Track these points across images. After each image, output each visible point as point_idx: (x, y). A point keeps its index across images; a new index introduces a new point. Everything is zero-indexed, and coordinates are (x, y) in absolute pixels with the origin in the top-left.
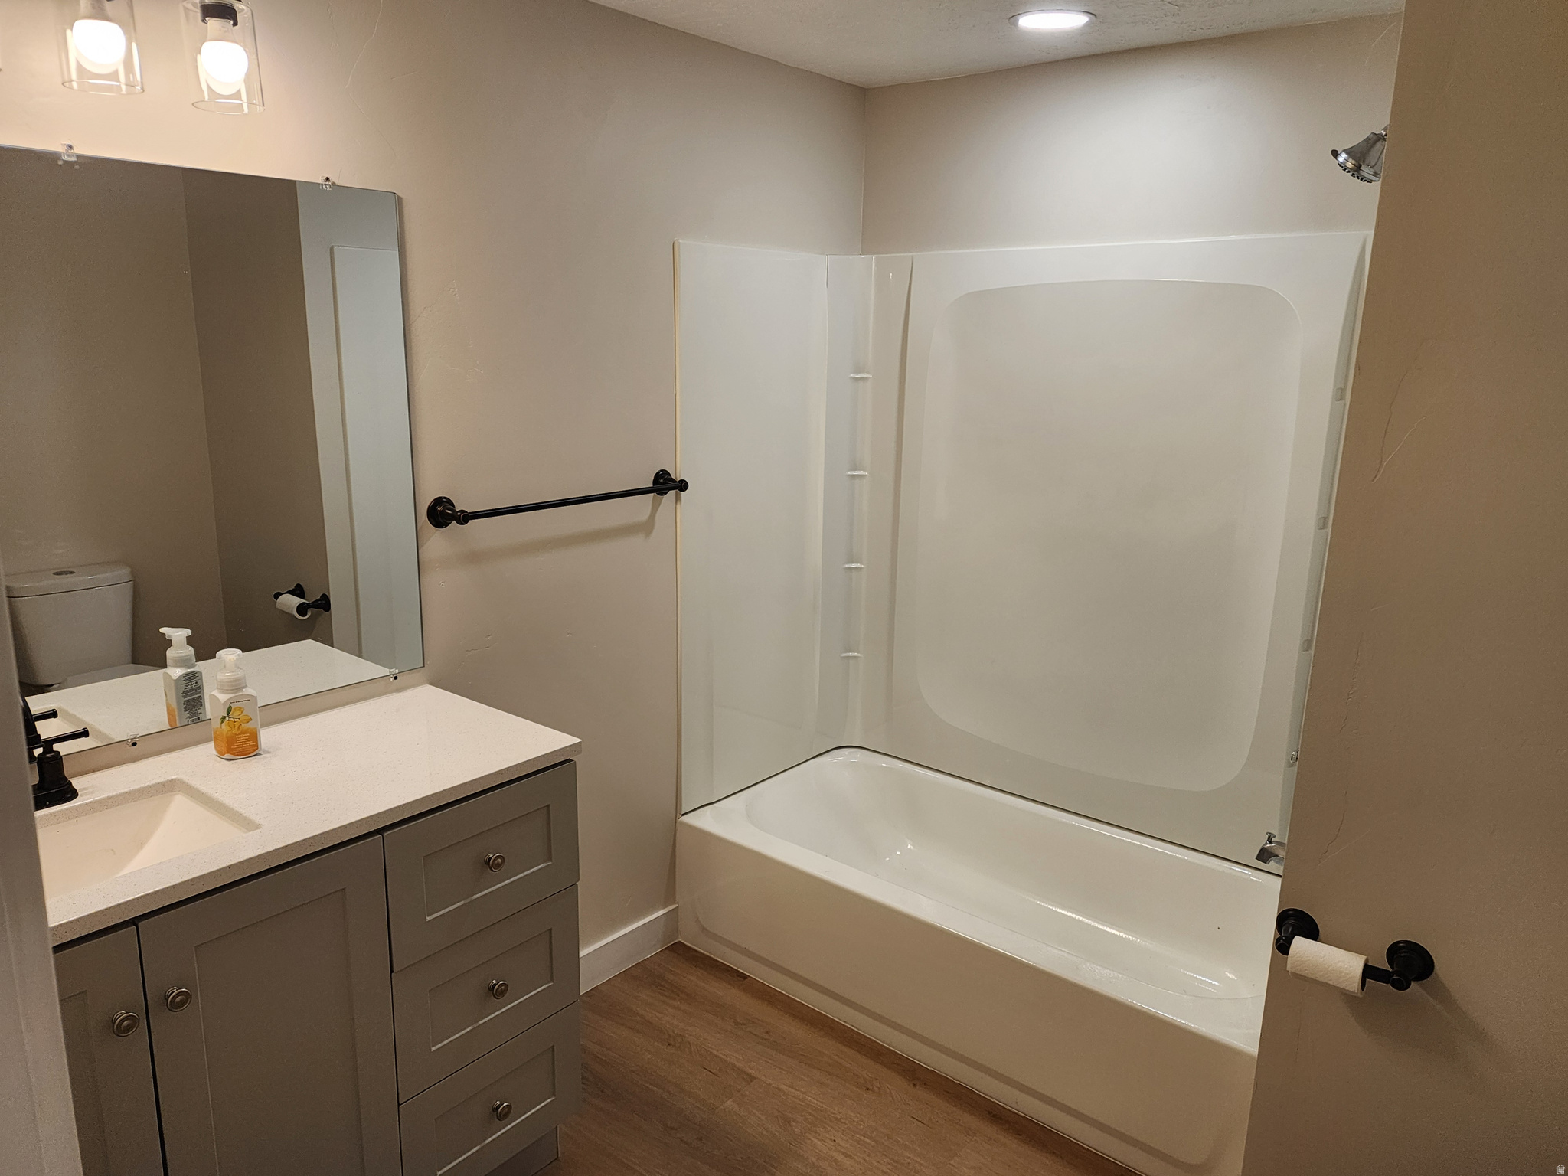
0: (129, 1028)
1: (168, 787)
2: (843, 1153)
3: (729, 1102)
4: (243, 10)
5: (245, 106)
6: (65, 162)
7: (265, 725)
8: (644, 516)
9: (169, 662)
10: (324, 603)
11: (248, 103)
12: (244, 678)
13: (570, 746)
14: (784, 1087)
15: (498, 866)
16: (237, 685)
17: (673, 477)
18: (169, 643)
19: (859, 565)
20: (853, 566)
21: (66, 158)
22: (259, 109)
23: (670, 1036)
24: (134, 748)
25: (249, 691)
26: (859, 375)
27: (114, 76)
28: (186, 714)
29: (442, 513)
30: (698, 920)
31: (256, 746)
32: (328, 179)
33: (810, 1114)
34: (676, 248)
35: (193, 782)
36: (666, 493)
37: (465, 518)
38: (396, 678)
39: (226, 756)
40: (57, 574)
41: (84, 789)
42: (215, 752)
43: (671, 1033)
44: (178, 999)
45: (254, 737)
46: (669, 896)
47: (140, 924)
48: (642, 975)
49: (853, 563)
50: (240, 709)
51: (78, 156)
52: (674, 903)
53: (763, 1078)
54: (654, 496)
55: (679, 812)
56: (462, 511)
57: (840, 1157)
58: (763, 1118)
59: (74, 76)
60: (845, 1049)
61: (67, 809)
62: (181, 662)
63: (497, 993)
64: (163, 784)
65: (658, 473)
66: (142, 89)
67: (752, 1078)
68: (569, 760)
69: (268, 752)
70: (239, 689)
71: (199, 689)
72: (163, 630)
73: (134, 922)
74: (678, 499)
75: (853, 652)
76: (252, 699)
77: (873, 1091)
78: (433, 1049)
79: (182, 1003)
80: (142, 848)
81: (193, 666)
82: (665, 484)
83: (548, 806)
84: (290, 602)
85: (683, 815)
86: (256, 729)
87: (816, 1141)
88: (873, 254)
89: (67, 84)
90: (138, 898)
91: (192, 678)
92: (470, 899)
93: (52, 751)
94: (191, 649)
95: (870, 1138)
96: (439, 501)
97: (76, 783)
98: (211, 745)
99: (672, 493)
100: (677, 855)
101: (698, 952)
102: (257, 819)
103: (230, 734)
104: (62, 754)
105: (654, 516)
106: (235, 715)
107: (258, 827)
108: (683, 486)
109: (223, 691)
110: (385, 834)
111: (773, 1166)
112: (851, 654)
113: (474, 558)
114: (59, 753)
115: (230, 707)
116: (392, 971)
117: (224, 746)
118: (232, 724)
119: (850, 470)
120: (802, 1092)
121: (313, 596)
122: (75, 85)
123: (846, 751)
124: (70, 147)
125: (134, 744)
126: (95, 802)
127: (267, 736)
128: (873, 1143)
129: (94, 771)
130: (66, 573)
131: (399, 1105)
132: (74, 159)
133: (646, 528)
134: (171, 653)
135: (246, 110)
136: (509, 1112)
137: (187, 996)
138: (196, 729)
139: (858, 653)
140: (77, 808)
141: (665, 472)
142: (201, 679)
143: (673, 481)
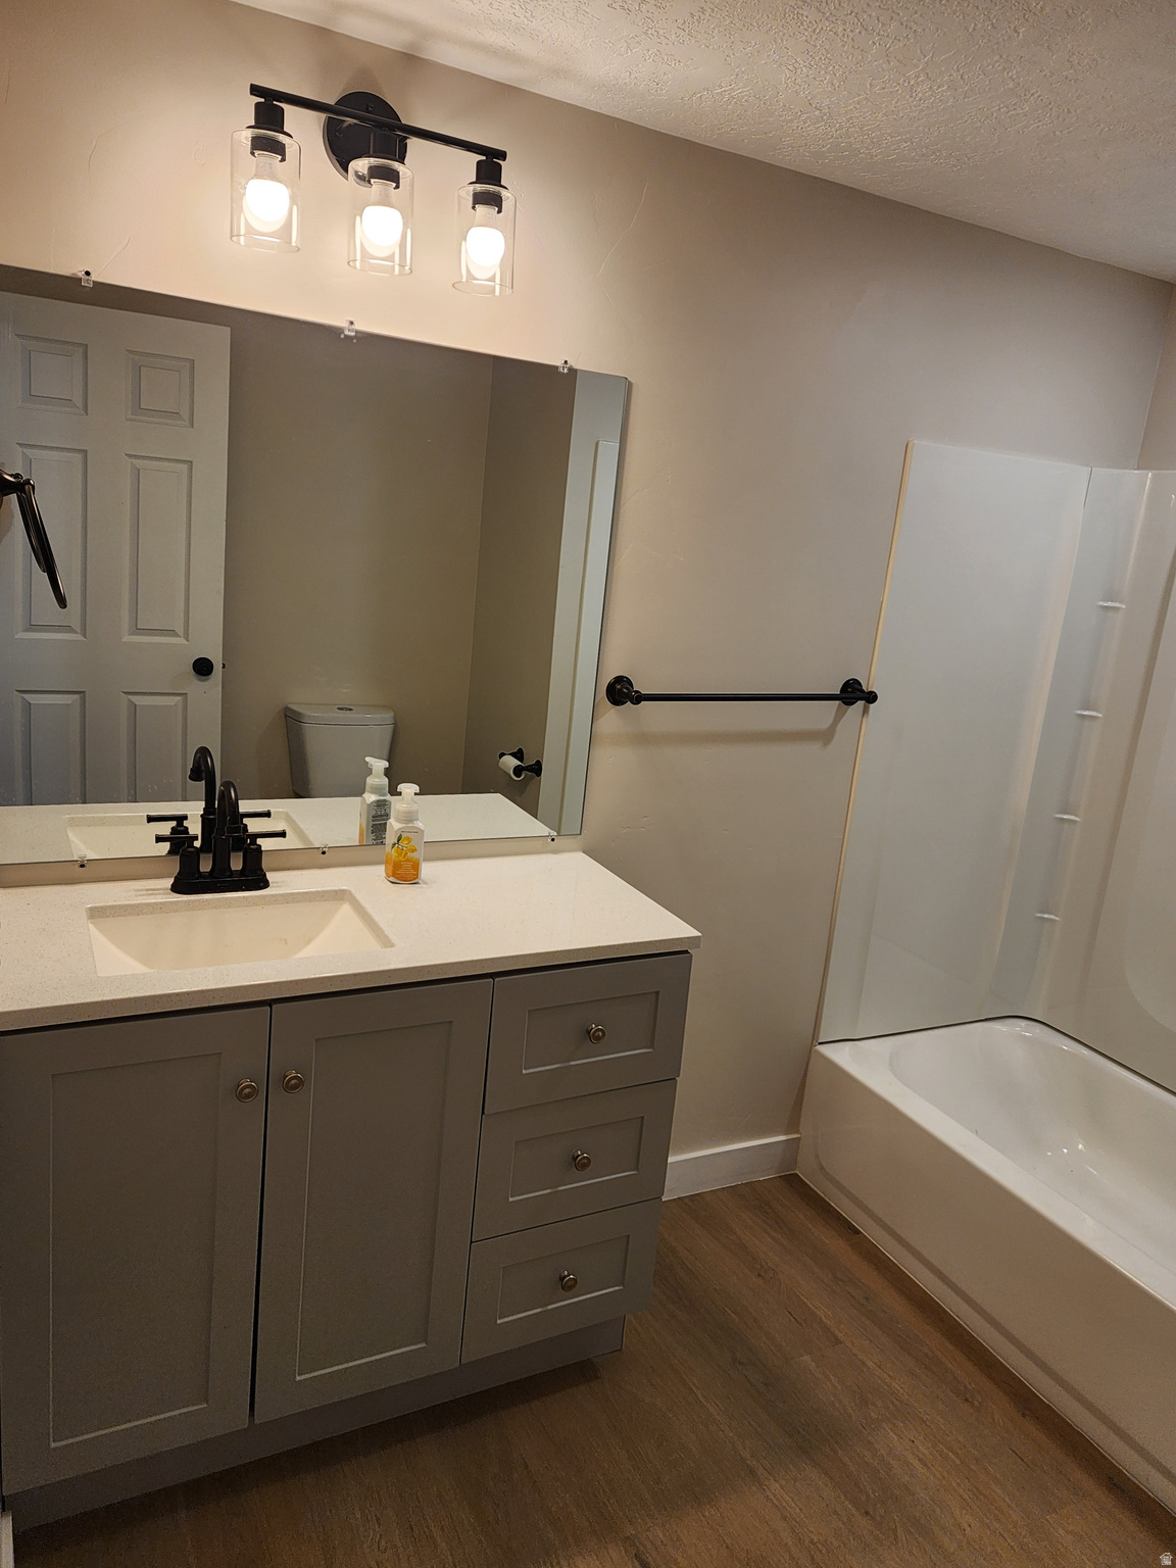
0: (248, 1096)
1: (340, 896)
2: (920, 1460)
3: (807, 1358)
4: (508, 198)
5: (498, 288)
6: (346, 336)
7: (427, 859)
8: (825, 723)
9: (367, 788)
10: (537, 769)
11: (501, 285)
12: (417, 812)
13: (688, 938)
14: (870, 1364)
15: (598, 1039)
16: (410, 817)
17: (864, 688)
18: (369, 772)
19: (1072, 817)
20: (1066, 817)
21: (347, 333)
22: (508, 291)
23: (762, 1266)
24: (321, 857)
25: (419, 824)
26: (1110, 604)
27: (391, 258)
28: (373, 836)
29: (620, 692)
30: (817, 1156)
31: (417, 876)
32: (566, 362)
33: (893, 1403)
34: (909, 450)
35: (358, 896)
36: (854, 703)
37: (639, 698)
38: (553, 840)
39: (392, 879)
40: (339, 709)
41: (277, 882)
42: (384, 875)
43: (764, 1263)
44: (293, 1082)
45: (416, 867)
46: (793, 1125)
47: (274, 1007)
48: (747, 1195)
49: (1067, 813)
50: (408, 839)
51: (357, 332)
52: (797, 1132)
53: (849, 1345)
54: (840, 705)
55: (815, 1039)
56: (637, 692)
57: (916, 1463)
58: (839, 1387)
59: (358, 257)
60: (951, 1347)
61: (256, 896)
62: (376, 790)
63: (580, 1165)
64: (336, 892)
65: (848, 681)
66: (410, 269)
67: (838, 1341)
68: (687, 952)
69: (426, 883)
70: (411, 821)
71: (387, 816)
72: (367, 759)
73: (270, 1003)
74: (865, 711)
75: (1051, 914)
76: (419, 832)
77: (972, 1404)
78: (511, 1199)
79: (295, 1087)
80: (308, 944)
81: (384, 795)
82: (854, 693)
83: (658, 993)
84: (510, 762)
85: (820, 1044)
86: (419, 860)
87: (892, 1434)
88: (1150, 469)
89: (351, 263)
90: (275, 983)
91: (381, 805)
92: (566, 1064)
93: (256, 844)
94: (387, 780)
95: (957, 1455)
96: (619, 679)
97: (270, 876)
98: (383, 867)
99: (860, 704)
100: (807, 1084)
101: (813, 1190)
102: (394, 939)
103: (397, 859)
104: (263, 849)
105: (837, 725)
106: (403, 843)
107: (392, 946)
108: (871, 698)
109: (398, 820)
110: (496, 980)
111: (837, 1443)
112: (1046, 916)
113: (643, 739)
114: (260, 846)
115: (401, 836)
116: (483, 1113)
117: (391, 868)
118: (400, 851)
119: (1081, 709)
120: (889, 1376)
121: (530, 761)
122: (358, 264)
123: (1023, 1023)
124: (352, 323)
125: (324, 853)
126: (280, 895)
127: (427, 869)
128: (958, 1462)
129: (289, 869)
130: (347, 709)
131: (471, 1242)
132: (353, 334)
133: (826, 736)
134: (370, 781)
135: (497, 293)
136: (574, 1286)
137: (301, 1083)
138: (376, 851)
139: (1057, 916)
140: (264, 897)
141: (856, 682)
142: (390, 808)
143: (863, 691)
